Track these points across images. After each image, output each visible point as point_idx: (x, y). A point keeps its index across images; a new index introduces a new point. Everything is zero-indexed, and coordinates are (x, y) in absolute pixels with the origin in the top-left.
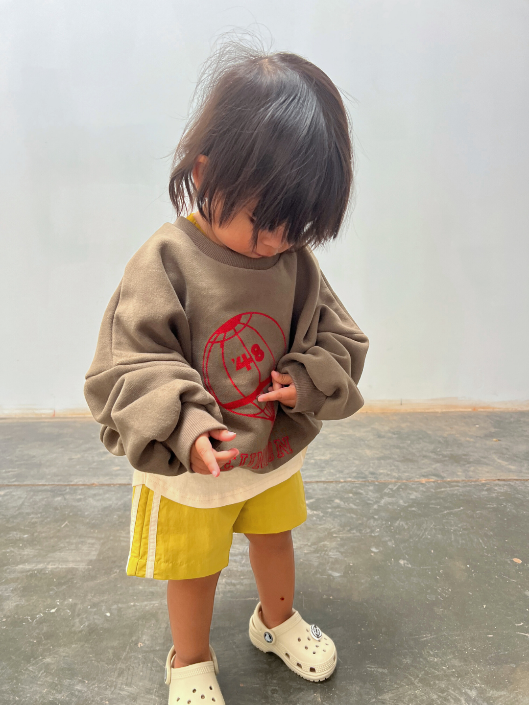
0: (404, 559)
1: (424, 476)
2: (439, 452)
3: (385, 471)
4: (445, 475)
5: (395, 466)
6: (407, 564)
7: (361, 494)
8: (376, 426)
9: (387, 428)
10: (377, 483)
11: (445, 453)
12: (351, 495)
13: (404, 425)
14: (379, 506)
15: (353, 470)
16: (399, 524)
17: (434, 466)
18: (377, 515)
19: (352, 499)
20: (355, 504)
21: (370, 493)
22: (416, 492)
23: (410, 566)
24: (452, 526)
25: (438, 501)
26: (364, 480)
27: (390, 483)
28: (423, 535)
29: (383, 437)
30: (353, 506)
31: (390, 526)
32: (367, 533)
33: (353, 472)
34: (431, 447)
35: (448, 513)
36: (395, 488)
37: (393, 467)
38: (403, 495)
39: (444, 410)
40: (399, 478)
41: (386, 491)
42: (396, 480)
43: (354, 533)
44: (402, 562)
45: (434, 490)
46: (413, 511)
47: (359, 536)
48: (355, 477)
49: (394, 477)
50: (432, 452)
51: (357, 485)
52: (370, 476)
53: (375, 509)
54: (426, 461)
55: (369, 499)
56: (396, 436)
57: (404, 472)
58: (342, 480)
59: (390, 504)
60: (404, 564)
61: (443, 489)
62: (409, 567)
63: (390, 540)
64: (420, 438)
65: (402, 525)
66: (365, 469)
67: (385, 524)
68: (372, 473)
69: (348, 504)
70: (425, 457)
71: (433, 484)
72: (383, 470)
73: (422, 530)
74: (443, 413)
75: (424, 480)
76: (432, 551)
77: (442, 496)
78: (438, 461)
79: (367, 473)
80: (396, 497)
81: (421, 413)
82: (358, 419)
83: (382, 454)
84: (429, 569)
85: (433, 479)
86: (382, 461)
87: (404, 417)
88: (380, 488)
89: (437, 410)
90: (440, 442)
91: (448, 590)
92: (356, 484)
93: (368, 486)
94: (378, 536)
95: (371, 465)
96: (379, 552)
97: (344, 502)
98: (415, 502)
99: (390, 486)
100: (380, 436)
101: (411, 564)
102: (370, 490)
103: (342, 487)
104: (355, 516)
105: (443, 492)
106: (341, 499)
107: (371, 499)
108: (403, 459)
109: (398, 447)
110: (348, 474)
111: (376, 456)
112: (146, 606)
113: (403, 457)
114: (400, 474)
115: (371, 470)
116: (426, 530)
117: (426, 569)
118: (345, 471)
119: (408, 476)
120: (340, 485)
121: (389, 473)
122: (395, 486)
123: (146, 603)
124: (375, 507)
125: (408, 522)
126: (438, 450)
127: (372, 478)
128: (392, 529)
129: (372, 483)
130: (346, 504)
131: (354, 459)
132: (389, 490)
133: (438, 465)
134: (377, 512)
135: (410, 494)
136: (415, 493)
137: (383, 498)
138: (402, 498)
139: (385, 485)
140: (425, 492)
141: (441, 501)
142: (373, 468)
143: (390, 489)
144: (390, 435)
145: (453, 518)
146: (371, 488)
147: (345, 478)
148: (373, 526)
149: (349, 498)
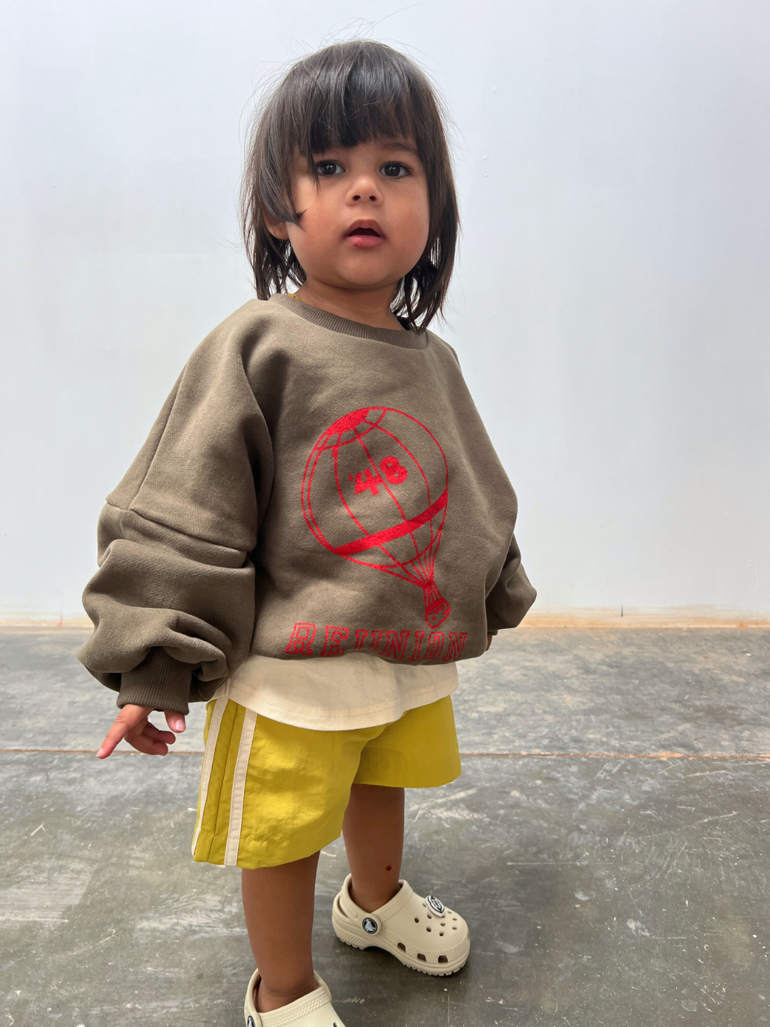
0: (635, 920)
1: (664, 747)
2: (688, 701)
3: (598, 736)
4: (700, 745)
5: (614, 727)
6: (643, 930)
7: (556, 780)
8: (582, 651)
9: (599, 656)
10: (584, 759)
11: (698, 703)
12: (539, 782)
13: (626, 651)
14: (588, 805)
15: (543, 733)
16: (625, 843)
17: (680, 728)
18: (584, 822)
19: (542, 789)
20: (546, 801)
21: (573, 779)
22: (652, 777)
23: (648, 934)
24: (719, 849)
25: (691, 797)
26: (561, 752)
27: (607, 760)
28: (668, 867)
29: (594, 672)
30: (544, 805)
31: (609, 846)
32: (568, 860)
33: (543, 737)
34: (674, 692)
35: (709, 822)
36: (615, 770)
37: (611, 729)
38: (630, 783)
39: (692, 626)
40: (621, 750)
41: (601, 775)
42: (616, 753)
43: (544, 860)
44: (632, 925)
45: (684, 775)
46: (649, 816)
47: (552, 866)
48: (546, 747)
49: (614, 748)
50: (676, 701)
51: (550, 763)
52: (572, 744)
53: (581, 811)
54: (665, 718)
55: (570, 791)
56: (615, 670)
57: (631, 738)
58: (524, 753)
59: (606, 800)
60: (637, 928)
61: (698, 774)
62: (646, 936)
63: (609, 876)
64: (655, 676)
65: (630, 844)
66: (563, 732)
67: (600, 841)
68: (576, 740)
69: (535, 800)
70: (663, 709)
71: (680, 763)
72: (593, 733)
73: (666, 858)
74: (689, 630)
75: (664, 755)
76: (687, 902)
77: (698, 787)
78: (686, 719)
79: (566, 739)
80: (618, 788)
81: (655, 631)
82: (552, 640)
83: (593, 704)
84: (682, 941)
85: (680, 753)
86: (593, 718)
87: (627, 637)
88: (590, 768)
89: (680, 626)
90: (688, 683)
91: (720, 989)
92: (548, 760)
93: (569, 765)
94: (587, 866)
95: (574, 723)
96: (590, 900)
97: (527, 796)
98: (651, 800)
99: (607, 767)
100: (588, 671)
101: (649, 931)
102: (572, 773)
103: (524, 765)
104: (545, 825)
105: (700, 778)
106: (522, 789)
107: (575, 790)
108: (627, 713)
109: (619, 692)
110: (534, 740)
111: (582, 707)
112: (154, 1011)
113: (628, 710)
114: (623, 743)
115: (574, 733)
116: (672, 856)
117: (677, 942)
118: (530, 734)
119: (637, 746)
120: (520, 763)
121: (605, 739)
122: (614, 767)
123: (154, 1004)
124: (582, 806)
125: (640, 838)
126: (686, 698)
127: (576, 748)
128: (612, 854)
129: (575, 759)
130: (531, 800)
131: (545, 712)
132: (605, 774)
133: (688, 726)
134: (585, 816)
135: (642, 782)
136: (650, 781)
137: (596, 790)
138: (628, 790)
139: (599, 763)
140: (667, 778)
141: (698, 797)
142: (576, 730)
143: (607, 771)
144: (605, 668)
145: (720, 834)
146: (574, 769)
147: (530, 747)
148: (578, 847)
149: (535, 788)
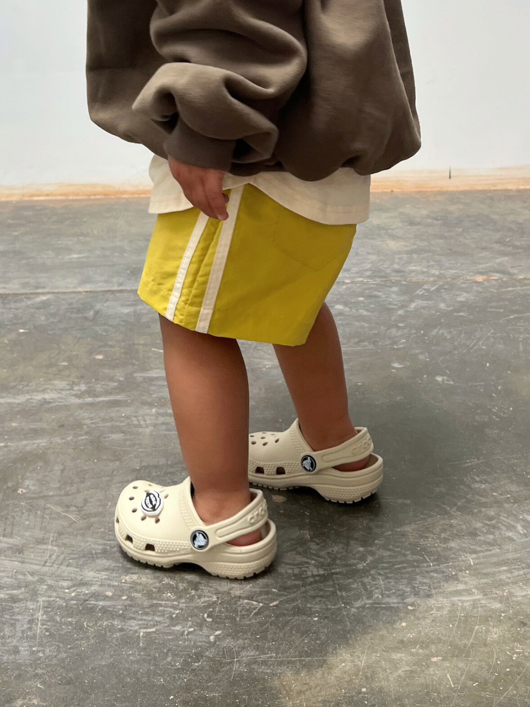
0: (442, 375)
1: (481, 273)
2: (508, 242)
3: (419, 268)
4: (515, 271)
5: (436, 261)
6: (448, 380)
7: (378, 297)
8: (408, 209)
9: (424, 212)
10: (404, 283)
11: (518, 244)
12: (361, 299)
13: (453, 208)
14: (406, 311)
15: (366, 268)
16: (438, 333)
17: (498, 261)
18: (402, 322)
19: (364, 303)
20: (368, 310)
21: (394, 296)
22: (467, 292)
23: (452, 383)
24: (521, 333)
25: (501, 303)
26: (384, 279)
27: (426, 283)
28: (474, 346)
29: (419, 224)
30: (365, 313)
31: (424, 335)
32: (387, 345)
33: (367, 270)
34: (498, 236)
35: (516, 318)
36: (433, 289)
37: (432, 263)
38: (447, 297)
39: (522, 187)
40: (439, 277)
41: (419, 292)
42: (435, 278)
43: (365, 346)
44: (439, 379)
45: (497, 289)
46: (462, 316)
47: (372, 349)
48: (368, 277)
49: (433, 275)
50: (497, 242)
51: (371, 286)
52: (394, 274)
53: (400, 315)
54: (484, 254)
55: (390, 303)
56: (440, 222)
57: (450, 268)
58: (347, 281)
59: (424, 308)
60: (443, 381)
61: (510, 289)
62: (451, 384)
63: (422, 353)
64: (479, 225)
65: (443, 334)
66: (386, 266)
67: (416, 333)
68: (397, 271)
69: (357, 310)
70: (484, 249)
71: (494, 282)
72: (414, 266)
73: (473, 340)
74: (519, 191)
75: (480, 278)
76: (488, 365)
77: (509, 297)
78: (505, 254)
79: (388, 271)
80: (435, 300)
81: (483, 192)
82: (378, 201)
83: (416, 247)
84: (480, 386)
85: (496, 276)
86: (415, 256)
87: (453, 197)
88: (410, 289)
89: (510, 187)
90: (510, 229)
91: (508, 409)
92: (370, 284)
93: (391, 287)
94: (404, 348)
95: (397, 260)
96: (404, 367)
97: (351, 308)
98: (464, 305)
99: (425, 287)
100: (412, 223)
101: (453, 381)
102: (393, 292)
103: (347, 289)
104: (367, 325)
105: (510, 291)
106: (346, 304)
107: (395, 302)
108: (448, 251)
109: (442, 237)
110: (357, 273)
111: (406, 249)
113: (450, 250)
114: (442, 272)
115: (396, 266)
116: (479, 339)
117: (476, 386)
118: (353, 269)
119: (455, 273)
120: (344, 287)
121: (425, 270)
122: (433, 286)
124: (401, 312)
125: (452, 330)
126: (508, 240)
127: (398, 277)
128: (426, 340)
129: (397, 283)
130: (354, 310)
131: (369, 253)
132: (423, 291)
133: (506, 258)
134: (402, 318)
135: (458, 295)
136: (465, 294)
137: (414, 302)
138: (444, 301)
139: (419, 285)
140: (481, 292)
141: (507, 303)
142: (398, 264)
143: (425, 289)
144: (430, 221)
145: (523, 324)
146: (395, 289)
147: (354, 277)
148: (396, 337)
149: (358, 302)
